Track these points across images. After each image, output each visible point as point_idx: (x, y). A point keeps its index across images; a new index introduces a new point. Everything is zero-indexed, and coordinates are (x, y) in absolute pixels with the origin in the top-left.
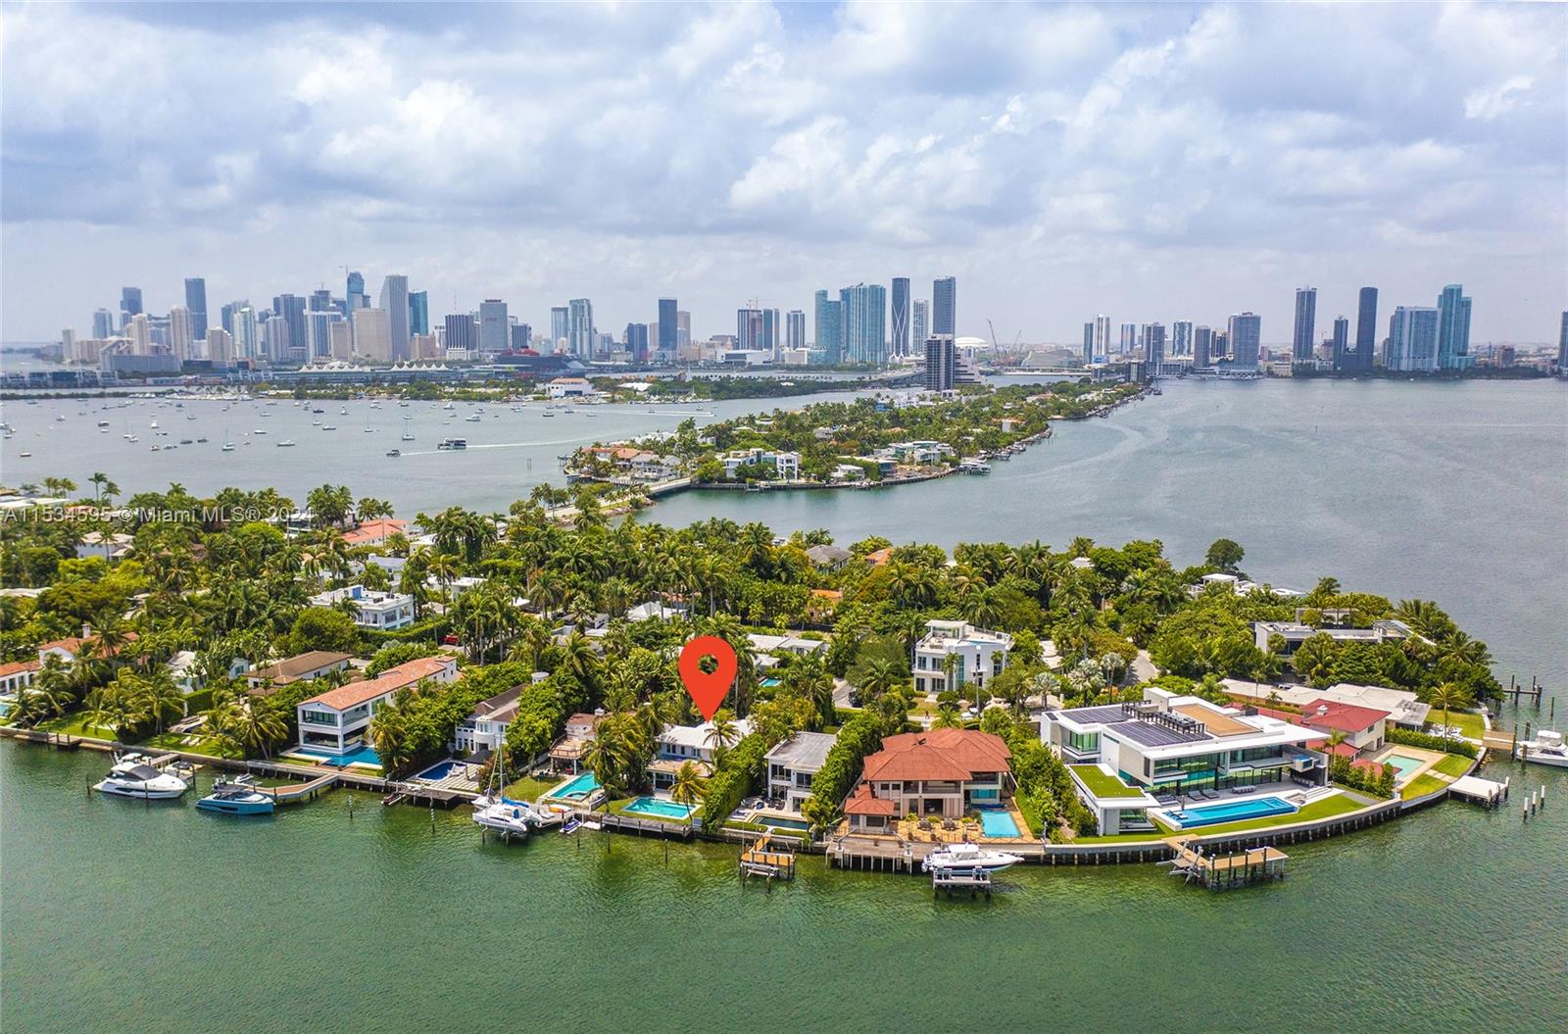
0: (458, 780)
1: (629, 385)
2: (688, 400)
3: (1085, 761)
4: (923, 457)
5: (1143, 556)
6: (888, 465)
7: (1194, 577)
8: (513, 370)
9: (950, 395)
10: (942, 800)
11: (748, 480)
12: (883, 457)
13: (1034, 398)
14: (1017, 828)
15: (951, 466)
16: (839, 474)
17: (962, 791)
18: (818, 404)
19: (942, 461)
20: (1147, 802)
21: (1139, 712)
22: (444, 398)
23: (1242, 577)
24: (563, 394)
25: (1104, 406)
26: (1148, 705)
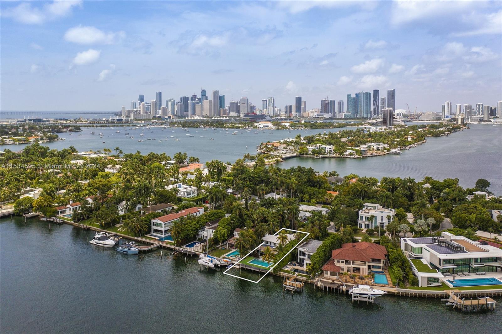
0: (197, 248)
1: (283, 124)
2: (302, 129)
3: (417, 258)
4: (377, 148)
5: (451, 184)
6: (364, 151)
7: (470, 192)
8: (249, 119)
9: (391, 128)
10: (359, 268)
11: (316, 154)
12: (363, 147)
13: (421, 129)
14: (388, 281)
15: (387, 151)
16: (347, 153)
17: (367, 265)
18: (344, 130)
19: (384, 150)
20: (439, 275)
21: (439, 241)
22: (226, 127)
23: (490, 193)
24: (263, 127)
25: (447, 133)
26: (443, 238)
